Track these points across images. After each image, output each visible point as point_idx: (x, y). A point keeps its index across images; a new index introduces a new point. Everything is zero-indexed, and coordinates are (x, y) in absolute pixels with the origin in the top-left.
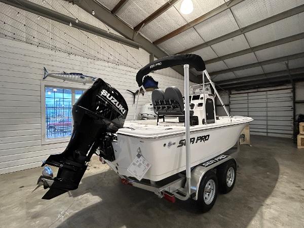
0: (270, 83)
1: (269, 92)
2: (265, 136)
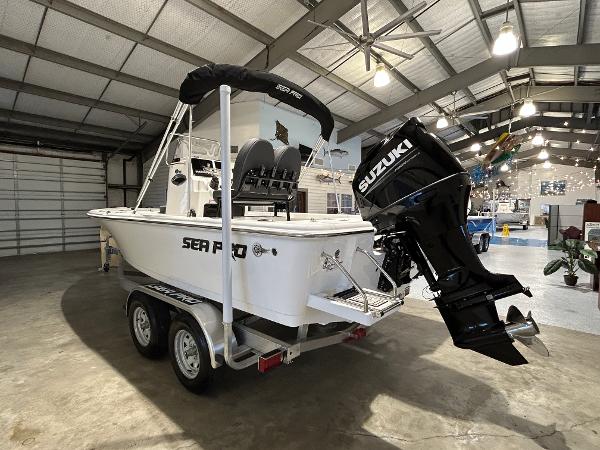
0: (66, 143)
1: (65, 161)
2: (60, 252)
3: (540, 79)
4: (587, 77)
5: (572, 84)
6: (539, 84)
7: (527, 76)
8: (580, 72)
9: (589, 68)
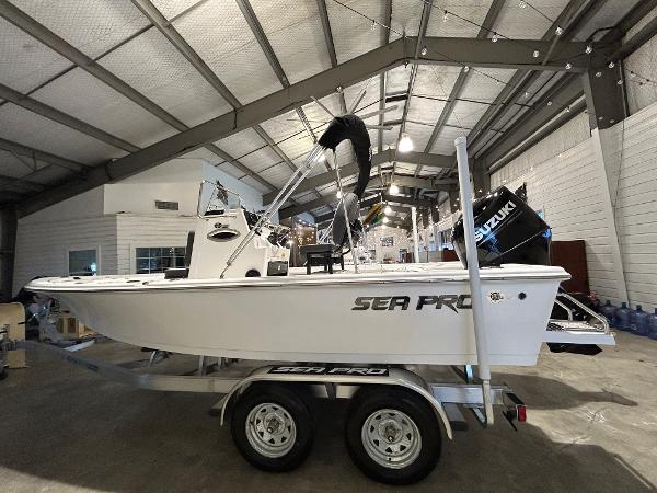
3: (399, 171)
4: (422, 173)
5: (412, 176)
6: (397, 174)
7: (392, 168)
8: (419, 169)
9: (425, 167)
